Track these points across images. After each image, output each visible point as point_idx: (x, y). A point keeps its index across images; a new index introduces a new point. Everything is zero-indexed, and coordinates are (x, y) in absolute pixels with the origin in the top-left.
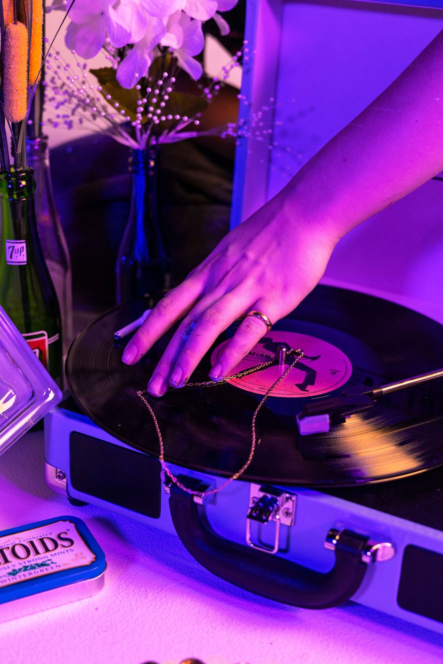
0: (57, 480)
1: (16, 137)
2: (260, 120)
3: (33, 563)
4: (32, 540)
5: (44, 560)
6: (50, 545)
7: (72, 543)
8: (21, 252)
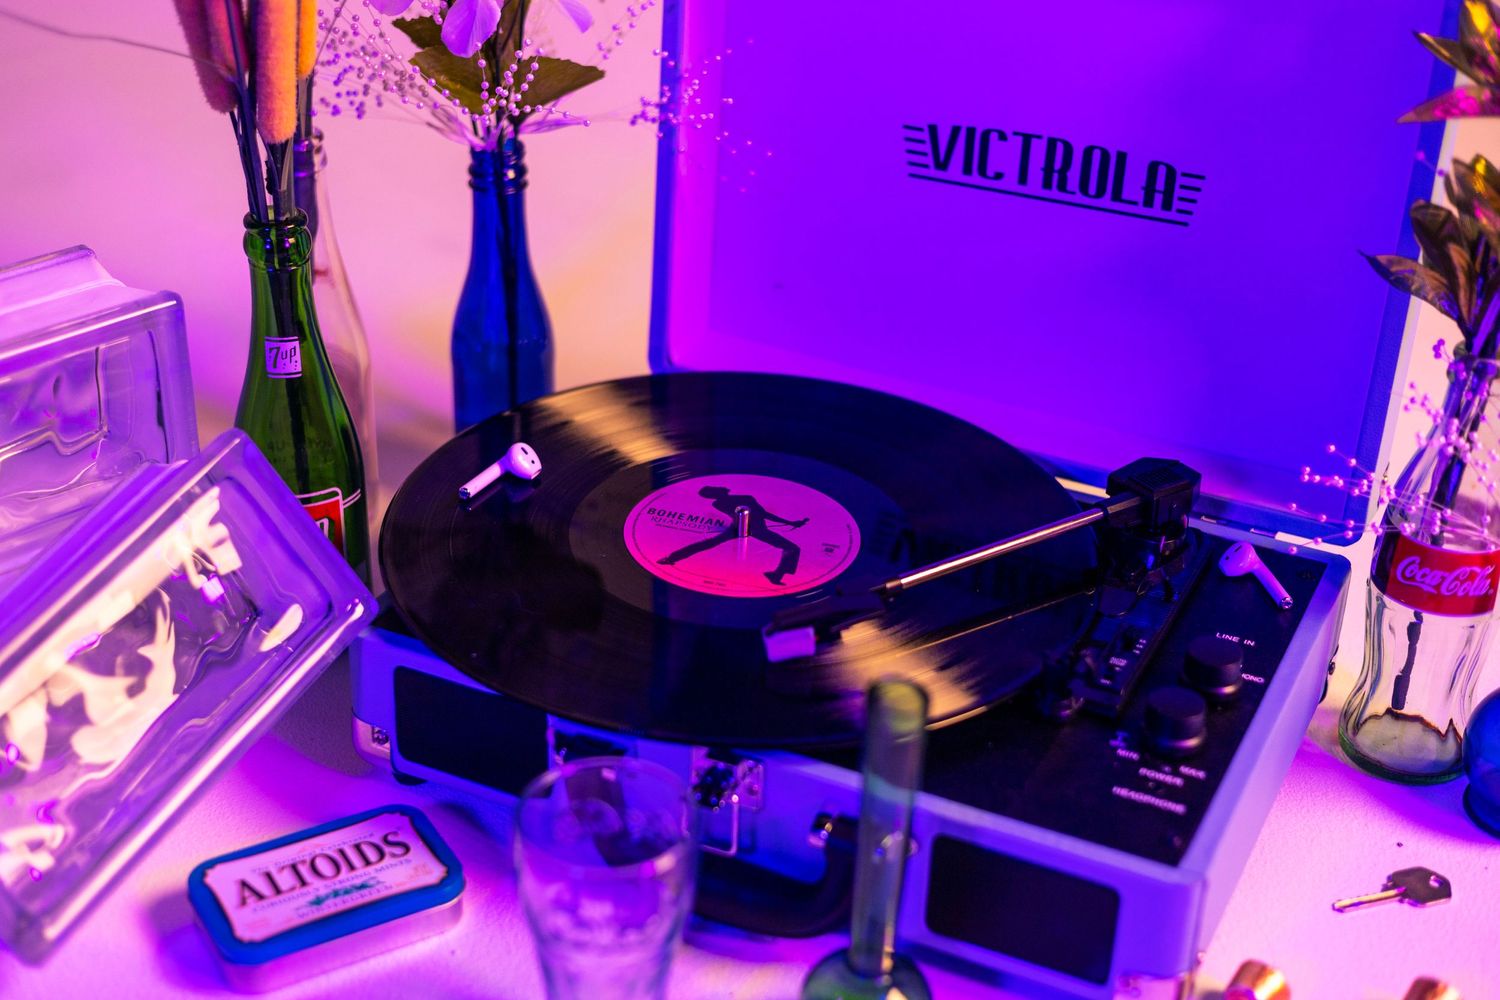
0: (375, 745)
1: (279, 166)
2: (697, 93)
3: (347, 885)
4: (342, 846)
5: (365, 878)
6: (372, 855)
7: (407, 849)
8: (291, 356)
